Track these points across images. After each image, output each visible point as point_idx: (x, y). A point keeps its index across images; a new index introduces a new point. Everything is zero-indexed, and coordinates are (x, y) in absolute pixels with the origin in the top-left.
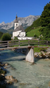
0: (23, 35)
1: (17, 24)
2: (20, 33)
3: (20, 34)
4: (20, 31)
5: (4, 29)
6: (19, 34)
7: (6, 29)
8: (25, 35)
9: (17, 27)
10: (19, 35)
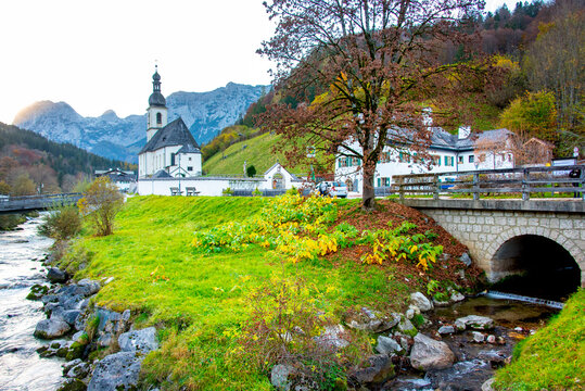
0: (190, 169)
1: (159, 115)
2: (173, 155)
3: (173, 164)
4: (175, 149)
5: (112, 141)
6: (169, 163)
7: (125, 145)
8: (198, 168)
9: (161, 131)
10: (168, 168)
